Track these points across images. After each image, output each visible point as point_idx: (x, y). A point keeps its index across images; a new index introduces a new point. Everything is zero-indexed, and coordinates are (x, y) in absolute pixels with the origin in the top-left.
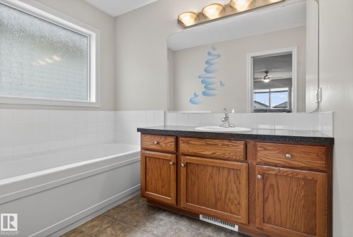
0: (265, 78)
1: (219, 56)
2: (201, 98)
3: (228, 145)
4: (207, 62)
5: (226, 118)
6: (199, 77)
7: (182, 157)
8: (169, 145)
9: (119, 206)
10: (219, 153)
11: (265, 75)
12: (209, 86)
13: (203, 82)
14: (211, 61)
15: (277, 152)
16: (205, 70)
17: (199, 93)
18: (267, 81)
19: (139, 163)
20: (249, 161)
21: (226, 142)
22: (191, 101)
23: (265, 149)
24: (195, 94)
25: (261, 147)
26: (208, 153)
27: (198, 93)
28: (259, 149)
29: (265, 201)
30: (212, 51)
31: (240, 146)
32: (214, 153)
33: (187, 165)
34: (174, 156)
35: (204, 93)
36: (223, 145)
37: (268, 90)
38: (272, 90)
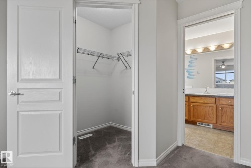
0: (222, 66)
1: (197, 59)
4: (190, 62)
5: (207, 90)
7: (191, 104)
10: (206, 101)
11: (222, 63)
12: (191, 74)
14: (192, 61)
15: (226, 101)
18: (223, 67)
20: (217, 104)
21: (208, 98)
23: (223, 100)
25: (221, 100)
26: (202, 102)
29: (222, 116)
31: (214, 99)
32: (204, 102)
33: (193, 106)
37: (224, 72)
38: (227, 71)
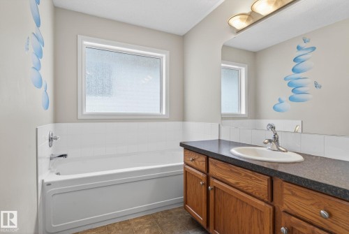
1: (314, 49)
2: (287, 105)
3: (251, 177)
4: (295, 60)
6: (285, 79)
7: (212, 180)
8: (201, 163)
9: (167, 211)
10: (242, 184)
12: (299, 89)
13: (290, 85)
14: (302, 58)
15: (310, 203)
16: (293, 70)
17: (285, 99)
19: (183, 176)
20: (276, 204)
22: (274, 108)
23: (294, 194)
24: (279, 100)
25: (289, 190)
27: (283, 99)
28: (285, 191)
30: (303, 45)
32: (238, 183)
34: (205, 176)
35: (291, 99)
36: (246, 175)
